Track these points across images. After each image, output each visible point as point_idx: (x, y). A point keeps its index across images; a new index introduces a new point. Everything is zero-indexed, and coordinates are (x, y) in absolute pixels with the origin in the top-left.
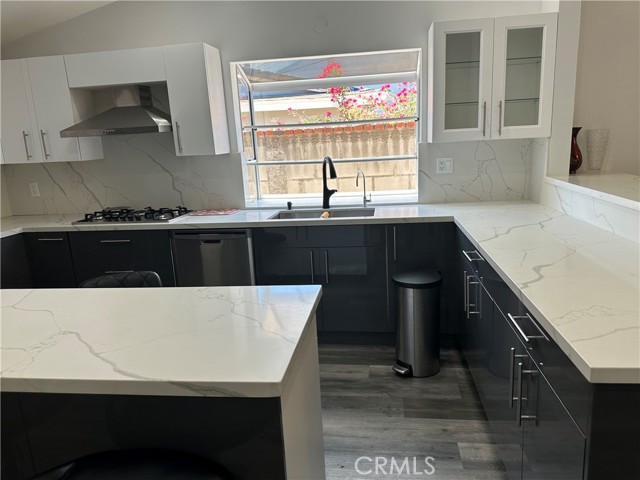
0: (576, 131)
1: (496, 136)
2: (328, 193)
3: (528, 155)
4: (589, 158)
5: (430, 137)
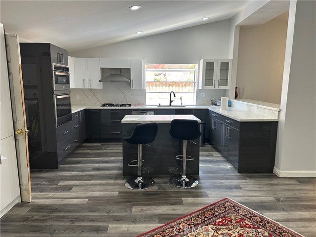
0: (236, 88)
1: (217, 88)
2: (171, 101)
3: (224, 93)
4: (239, 95)
5: (200, 88)
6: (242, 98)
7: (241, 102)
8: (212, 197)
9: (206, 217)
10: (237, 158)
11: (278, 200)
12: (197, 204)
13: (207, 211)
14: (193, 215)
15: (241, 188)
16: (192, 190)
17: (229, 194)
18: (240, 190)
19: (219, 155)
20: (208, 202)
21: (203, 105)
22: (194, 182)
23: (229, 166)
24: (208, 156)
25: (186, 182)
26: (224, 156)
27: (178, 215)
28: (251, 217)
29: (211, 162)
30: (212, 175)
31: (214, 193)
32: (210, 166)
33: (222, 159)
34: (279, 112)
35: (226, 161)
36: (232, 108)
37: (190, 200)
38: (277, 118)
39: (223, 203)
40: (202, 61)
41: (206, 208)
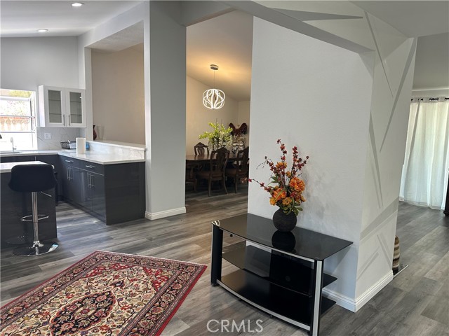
0: (94, 126)
1: (68, 126)
3: (79, 133)
4: (99, 135)
5: (43, 125)
6: (102, 139)
7: (102, 143)
8: (79, 254)
9: (75, 274)
10: (104, 211)
11: (151, 239)
12: (62, 266)
13: (76, 268)
14: (58, 277)
15: (112, 238)
16: (51, 255)
17: (99, 246)
18: (111, 241)
19: (81, 212)
20: (74, 260)
21: (49, 150)
22: (51, 247)
23: (95, 221)
24: (65, 215)
25: (39, 248)
26: (86, 212)
27: (37, 282)
28: (125, 259)
29: (70, 221)
30: (75, 234)
31: (81, 250)
32: (70, 225)
33: (85, 215)
34: (145, 151)
35: (90, 217)
36: (91, 152)
37: (51, 264)
38: (143, 158)
39: (93, 257)
40: (41, 88)
41: (73, 266)
